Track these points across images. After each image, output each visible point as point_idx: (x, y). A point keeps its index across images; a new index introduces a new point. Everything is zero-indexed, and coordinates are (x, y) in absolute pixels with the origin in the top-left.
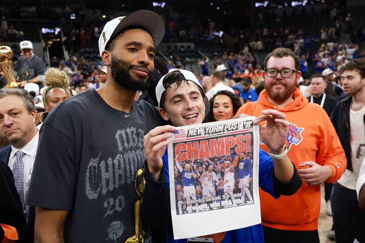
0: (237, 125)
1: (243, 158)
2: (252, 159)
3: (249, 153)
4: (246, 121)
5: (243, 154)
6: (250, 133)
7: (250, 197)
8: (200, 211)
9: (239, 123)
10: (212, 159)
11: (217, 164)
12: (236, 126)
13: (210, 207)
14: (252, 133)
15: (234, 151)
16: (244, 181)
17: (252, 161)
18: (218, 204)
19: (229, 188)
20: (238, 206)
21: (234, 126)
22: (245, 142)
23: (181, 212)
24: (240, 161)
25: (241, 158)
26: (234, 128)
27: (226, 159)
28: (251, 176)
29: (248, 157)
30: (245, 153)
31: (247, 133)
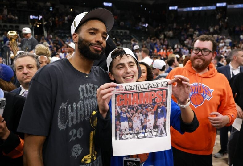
0: (158, 84)
1: (160, 106)
2: (166, 106)
3: (164, 103)
5: (160, 103)
7: (164, 132)
8: (131, 139)
10: (140, 106)
11: (143, 109)
13: (137, 136)
14: (167, 90)
15: (155, 101)
17: (166, 108)
18: (143, 135)
19: (150, 125)
20: (156, 137)
21: (155, 85)
22: (162, 95)
23: (118, 138)
24: (158, 107)
25: (159, 106)
27: (149, 106)
28: (165, 118)
29: (164, 105)
30: (162, 103)
31: (163, 90)
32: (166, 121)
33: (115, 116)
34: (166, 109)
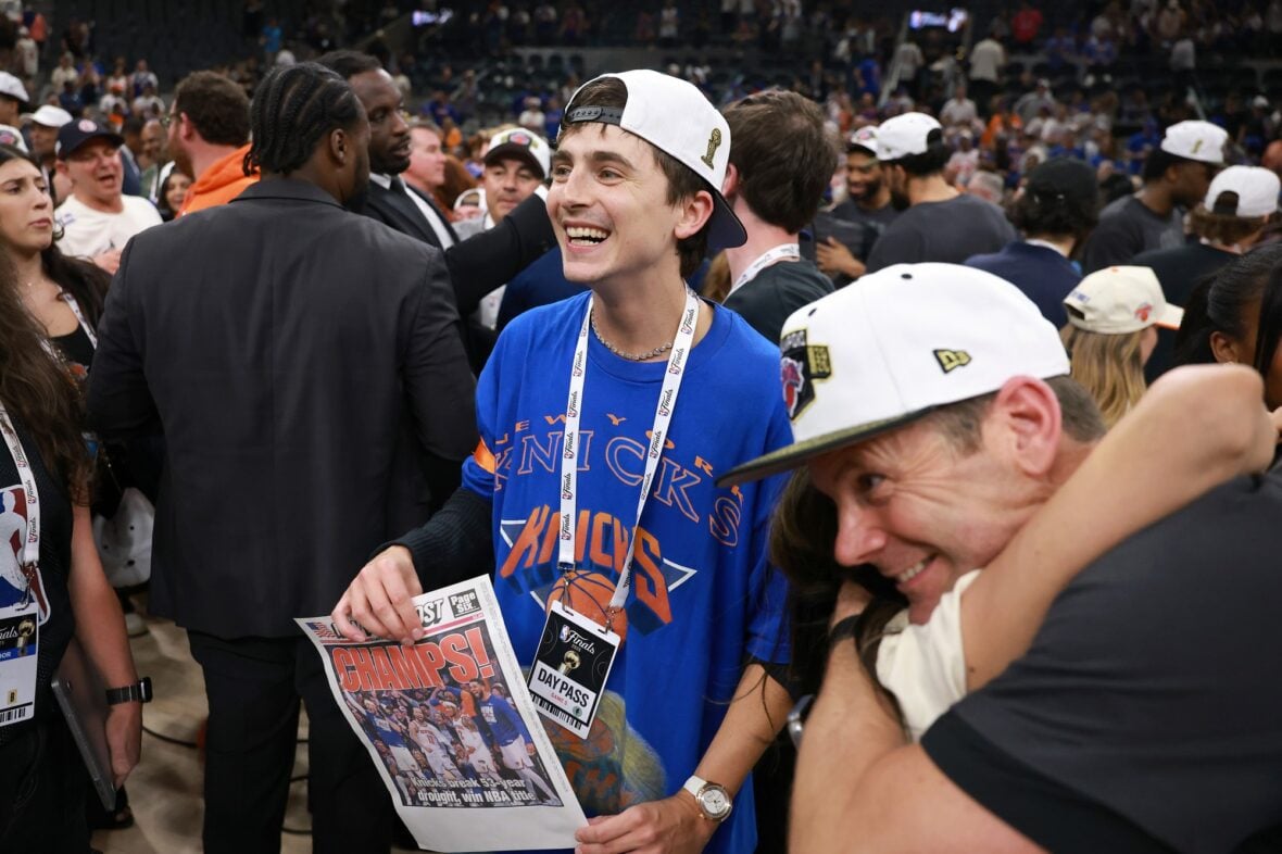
0: (435, 610)
1: (482, 695)
2: (508, 694)
3: (491, 680)
4: (458, 595)
5: (475, 683)
6: (477, 624)
7: (549, 792)
8: (445, 806)
9: (438, 603)
10: (411, 693)
11: (428, 708)
12: (432, 614)
13: (462, 800)
14: (482, 624)
15: (450, 677)
16: (515, 752)
17: (509, 700)
18: (478, 797)
19: (482, 764)
20: (526, 805)
21: (425, 614)
22: (468, 651)
23: (409, 802)
24: (478, 702)
25: (477, 695)
26: (427, 620)
27: (440, 694)
28: (528, 740)
29: (495, 692)
30: (479, 681)
31: (468, 627)
32: (537, 754)
33: (361, 724)
34: (514, 705)
